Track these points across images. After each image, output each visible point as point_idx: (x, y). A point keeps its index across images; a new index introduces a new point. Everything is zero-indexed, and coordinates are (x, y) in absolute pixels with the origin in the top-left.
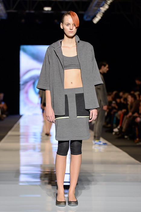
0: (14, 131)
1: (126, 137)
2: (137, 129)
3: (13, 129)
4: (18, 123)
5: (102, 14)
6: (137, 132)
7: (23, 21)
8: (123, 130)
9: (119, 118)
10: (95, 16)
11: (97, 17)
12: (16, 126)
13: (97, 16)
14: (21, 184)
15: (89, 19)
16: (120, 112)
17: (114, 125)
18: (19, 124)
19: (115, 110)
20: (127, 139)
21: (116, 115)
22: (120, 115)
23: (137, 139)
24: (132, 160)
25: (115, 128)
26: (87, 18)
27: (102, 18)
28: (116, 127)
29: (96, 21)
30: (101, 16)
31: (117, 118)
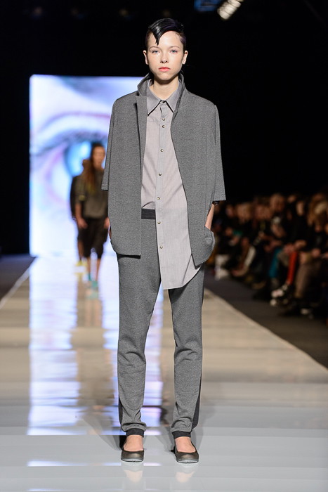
0: (15, 296)
1: (305, 311)
3: (13, 291)
4: (24, 276)
8: (298, 294)
9: (286, 263)
11: (231, 3)
12: (19, 283)
15: (209, 8)
16: (289, 249)
17: (275, 282)
18: (28, 280)
19: (275, 243)
20: (306, 316)
21: (280, 255)
22: (289, 256)
25: (276, 289)
26: (203, 5)
28: (280, 287)
29: (227, 11)
31: (281, 264)
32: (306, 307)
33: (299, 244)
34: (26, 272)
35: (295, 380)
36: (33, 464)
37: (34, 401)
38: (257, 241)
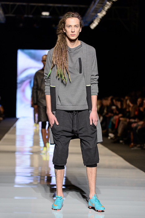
1: (121, 141)
2: (132, 134)
3: (10, 131)
5: (99, 20)
6: (132, 137)
7: (21, 25)
8: (119, 135)
9: (114, 123)
10: (92, 22)
11: (95, 23)
12: (12, 128)
14: (16, 186)
15: (86, 25)
18: (15, 127)
20: (122, 143)
21: (112, 120)
22: (115, 120)
23: (132, 144)
24: (127, 164)
27: (99, 23)
29: (93, 26)
30: (99, 21)
32: (122, 140)
33: (120, 115)
34: (15, 124)
35: (117, 167)
36: (16, 198)
37: (17, 174)
38: (104, 114)
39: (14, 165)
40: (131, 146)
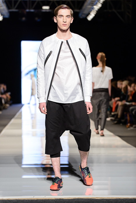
0: (17, 118)
2: (128, 115)
6: (128, 118)
7: (24, 19)
10: (89, 14)
11: (91, 15)
13: (91, 13)
14: (23, 166)
23: (129, 125)
24: (124, 143)
26: (82, 15)
27: (95, 15)
29: (90, 18)
30: (95, 13)
33: (117, 99)
39: (21, 147)
40: (127, 127)
